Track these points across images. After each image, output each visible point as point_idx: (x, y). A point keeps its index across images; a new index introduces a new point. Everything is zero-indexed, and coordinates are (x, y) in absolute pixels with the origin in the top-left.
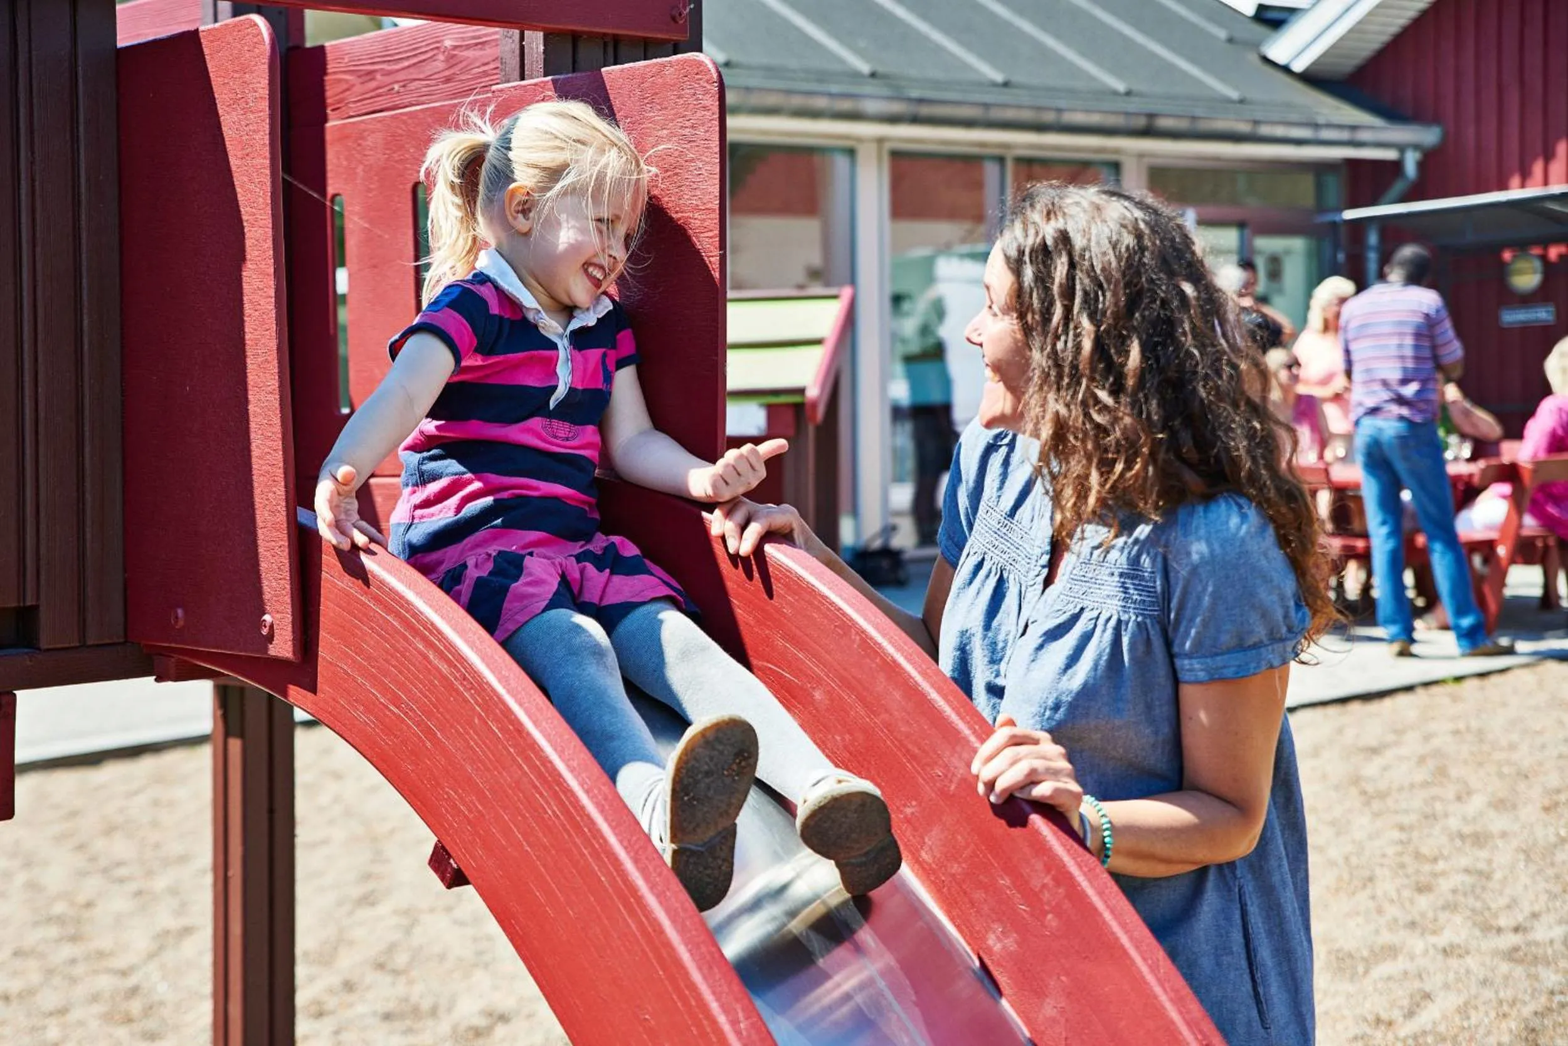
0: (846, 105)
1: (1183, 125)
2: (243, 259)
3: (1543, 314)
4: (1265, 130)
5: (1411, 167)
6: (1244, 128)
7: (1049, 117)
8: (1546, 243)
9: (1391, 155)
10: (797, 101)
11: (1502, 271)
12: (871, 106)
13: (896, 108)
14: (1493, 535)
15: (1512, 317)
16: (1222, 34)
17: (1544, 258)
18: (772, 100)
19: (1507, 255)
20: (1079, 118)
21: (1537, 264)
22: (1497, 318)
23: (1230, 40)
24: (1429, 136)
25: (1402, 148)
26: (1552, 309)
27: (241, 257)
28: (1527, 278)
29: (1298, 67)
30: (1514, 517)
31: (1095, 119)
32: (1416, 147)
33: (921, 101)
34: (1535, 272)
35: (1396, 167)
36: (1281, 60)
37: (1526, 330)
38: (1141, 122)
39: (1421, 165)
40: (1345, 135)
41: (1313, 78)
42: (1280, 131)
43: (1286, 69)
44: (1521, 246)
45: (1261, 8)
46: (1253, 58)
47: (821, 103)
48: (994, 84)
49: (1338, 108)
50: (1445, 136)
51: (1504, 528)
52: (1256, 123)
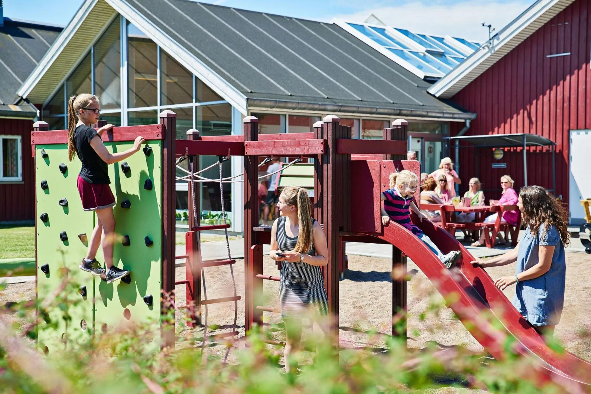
0: (323, 107)
1: (409, 112)
2: (374, 186)
3: (503, 165)
4: (430, 114)
5: (468, 124)
6: (424, 113)
7: (374, 110)
8: (504, 147)
9: (463, 121)
10: (311, 106)
11: (492, 153)
12: (329, 108)
13: (336, 108)
14: (494, 223)
15: (495, 166)
16: (416, 85)
17: (503, 150)
18: (304, 106)
19: (494, 149)
20: (382, 111)
21: (502, 152)
22: (491, 166)
23: (418, 86)
24: (473, 116)
25: (466, 119)
26: (506, 164)
27: (373, 186)
28: (499, 156)
29: (437, 95)
30: (499, 219)
31: (386, 111)
32: (469, 119)
33: (341, 106)
34: (501, 154)
35: (464, 124)
36: (433, 94)
37: (499, 169)
38: (398, 112)
39: (471, 123)
40: (451, 116)
41: (441, 99)
42: (434, 114)
43: (434, 96)
44: (498, 147)
45: (426, 77)
46: (424, 92)
47: (317, 107)
48: (359, 101)
49: (449, 107)
50: (477, 116)
51: (496, 222)
52: (428, 112)
